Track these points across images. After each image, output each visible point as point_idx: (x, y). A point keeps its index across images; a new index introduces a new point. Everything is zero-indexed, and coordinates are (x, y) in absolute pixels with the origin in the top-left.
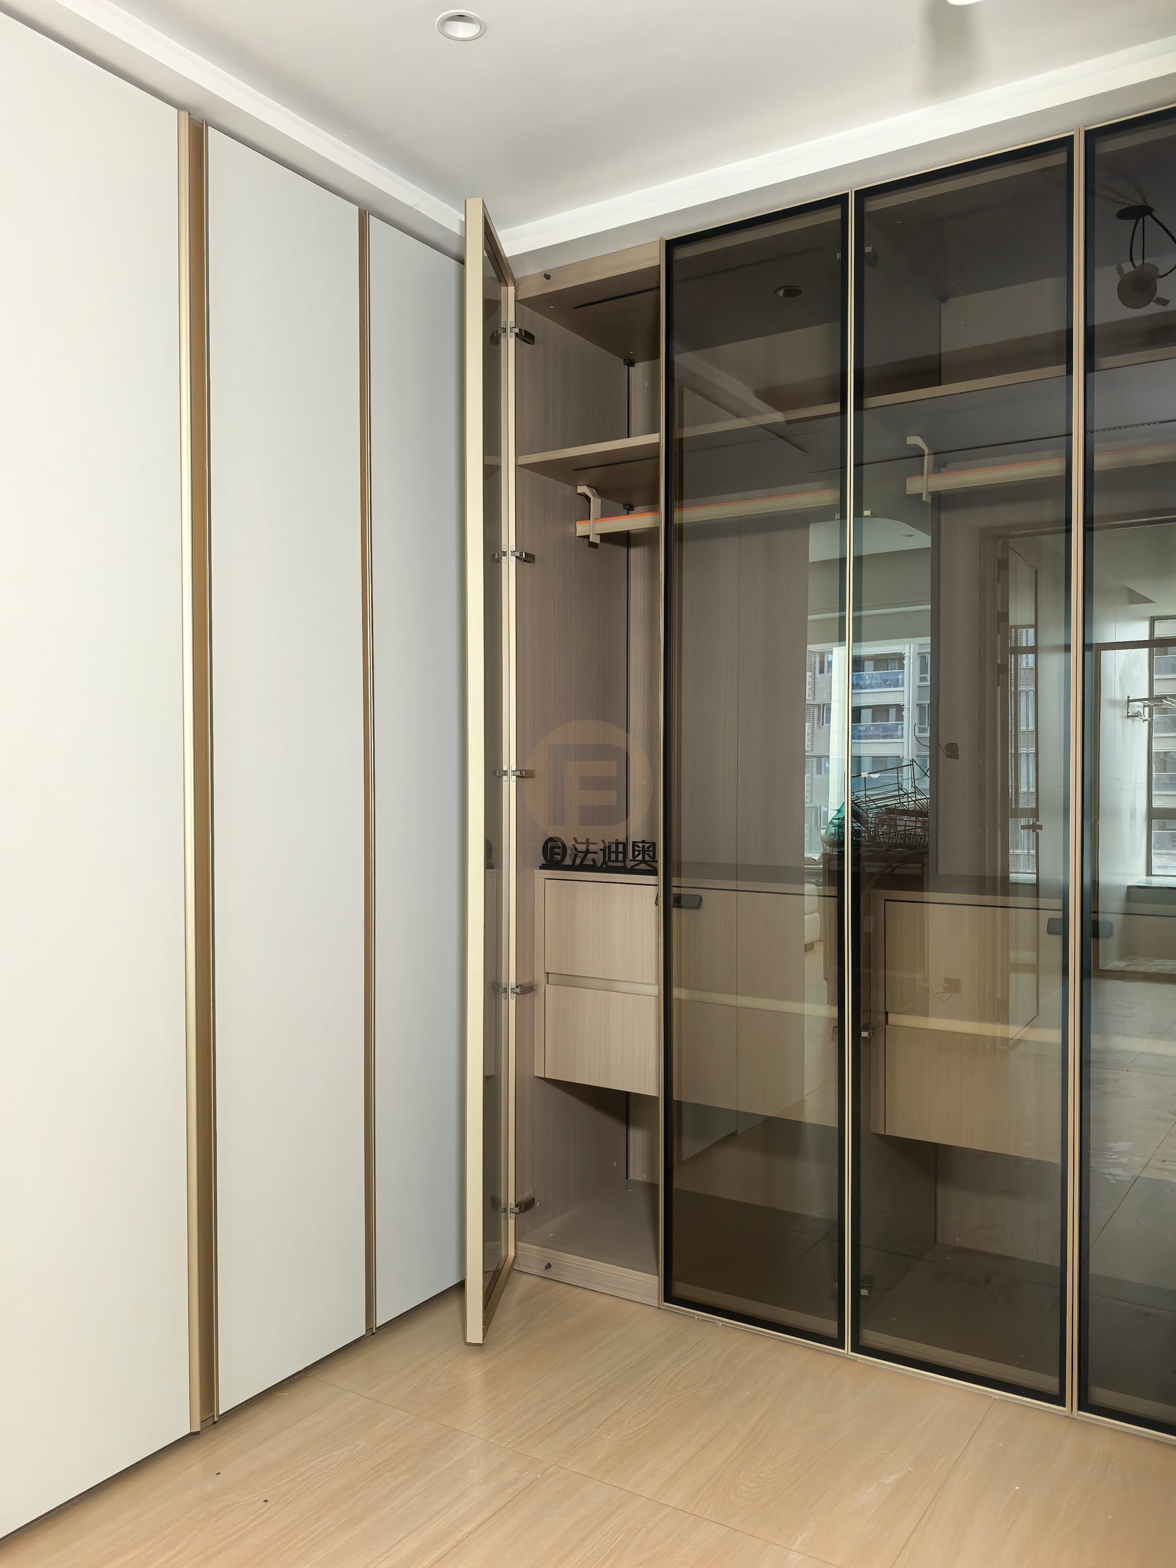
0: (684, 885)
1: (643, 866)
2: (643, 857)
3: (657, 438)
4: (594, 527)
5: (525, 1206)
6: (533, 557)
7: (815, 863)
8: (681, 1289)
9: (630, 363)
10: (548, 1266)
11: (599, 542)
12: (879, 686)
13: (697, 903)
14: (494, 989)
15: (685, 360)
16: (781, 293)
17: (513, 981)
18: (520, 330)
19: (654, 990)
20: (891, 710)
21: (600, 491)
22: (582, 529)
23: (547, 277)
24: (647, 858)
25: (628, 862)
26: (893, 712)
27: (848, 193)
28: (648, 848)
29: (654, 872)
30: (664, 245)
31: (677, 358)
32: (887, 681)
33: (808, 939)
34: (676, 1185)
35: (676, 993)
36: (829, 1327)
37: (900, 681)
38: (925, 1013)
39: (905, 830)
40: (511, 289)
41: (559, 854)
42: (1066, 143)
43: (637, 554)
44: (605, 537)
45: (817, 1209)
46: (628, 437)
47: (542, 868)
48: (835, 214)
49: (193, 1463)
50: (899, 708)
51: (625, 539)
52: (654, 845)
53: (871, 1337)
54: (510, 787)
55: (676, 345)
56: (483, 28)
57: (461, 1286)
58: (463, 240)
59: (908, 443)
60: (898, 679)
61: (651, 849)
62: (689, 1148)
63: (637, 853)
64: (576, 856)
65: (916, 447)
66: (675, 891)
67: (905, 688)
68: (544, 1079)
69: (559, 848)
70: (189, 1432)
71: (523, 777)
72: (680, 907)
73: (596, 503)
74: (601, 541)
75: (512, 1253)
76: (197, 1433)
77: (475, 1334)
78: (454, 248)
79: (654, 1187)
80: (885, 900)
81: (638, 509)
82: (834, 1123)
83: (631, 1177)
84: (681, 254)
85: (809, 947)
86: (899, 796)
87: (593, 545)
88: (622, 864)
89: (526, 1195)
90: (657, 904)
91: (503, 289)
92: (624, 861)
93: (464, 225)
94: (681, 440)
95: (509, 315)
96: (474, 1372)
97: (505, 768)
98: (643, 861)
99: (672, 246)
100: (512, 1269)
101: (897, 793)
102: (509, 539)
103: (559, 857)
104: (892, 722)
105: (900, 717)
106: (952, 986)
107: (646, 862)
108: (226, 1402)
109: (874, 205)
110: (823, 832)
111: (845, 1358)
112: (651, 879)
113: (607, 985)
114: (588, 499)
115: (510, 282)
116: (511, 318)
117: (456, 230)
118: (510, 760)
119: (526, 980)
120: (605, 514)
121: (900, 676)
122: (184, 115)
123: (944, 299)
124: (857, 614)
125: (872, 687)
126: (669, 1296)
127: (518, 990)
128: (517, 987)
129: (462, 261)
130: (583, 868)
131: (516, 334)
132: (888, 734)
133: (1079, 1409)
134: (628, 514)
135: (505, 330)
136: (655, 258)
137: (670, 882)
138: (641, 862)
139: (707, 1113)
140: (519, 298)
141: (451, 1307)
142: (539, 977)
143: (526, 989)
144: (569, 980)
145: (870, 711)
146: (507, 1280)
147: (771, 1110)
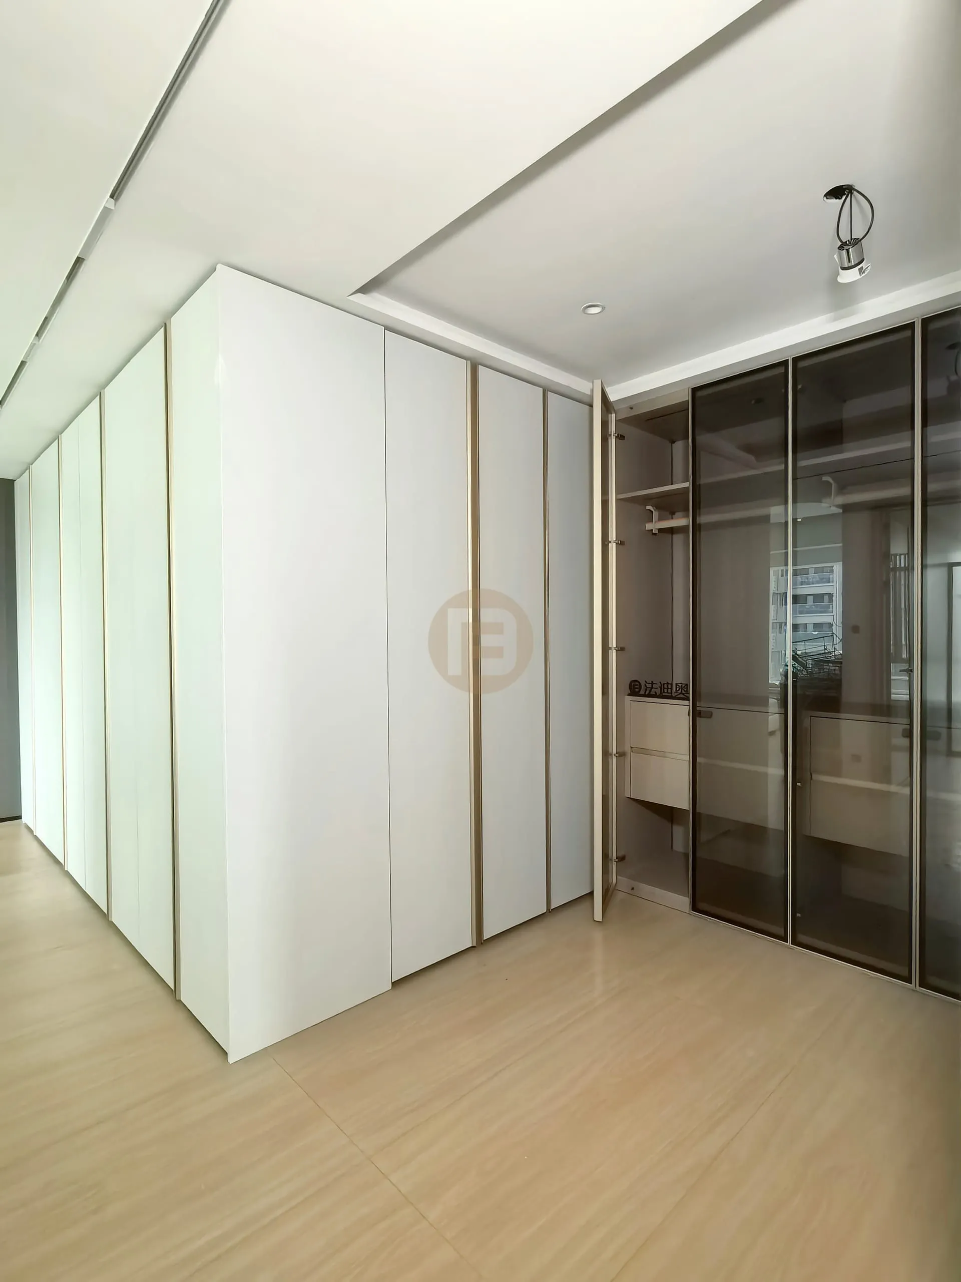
0: (702, 706)
1: (681, 696)
2: (682, 691)
3: (688, 485)
4: (655, 526)
5: (621, 859)
6: (624, 542)
7: (776, 686)
8: (702, 905)
9: (673, 442)
10: (633, 889)
11: (657, 532)
12: (818, 582)
13: (710, 715)
14: (606, 754)
15: (702, 438)
16: (753, 402)
17: (614, 751)
18: (618, 435)
19: (687, 757)
20: (825, 597)
21: (657, 507)
22: (649, 526)
23: (632, 408)
24: (683, 692)
25: (673, 692)
26: (826, 597)
27: (788, 360)
28: (684, 686)
29: (688, 700)
30: (690, 390)
31: (698, 438)
32: (823, 579)
33: (771, 729)
34: (698, 854)
35: (698, 760)
36: (780, 931)
37: (831, 580)
38: (838, 774)
39: (829, 671)
40: (614, 415)
41: (637, 688)
42: (911, 326)
43: (678, 539)
44: (660, 530)
45: (774, 872)
46: (672, 484)
47: (629, 695)
48: (781, 370)
49: (472, 961)
50: (831, 596)
51: (671, 531)
52: (687, 685)
53: (802, 938)
54: (613, 655)
55: (697, 431)
56: (604, 308)
57: (591, 894)
58: (592, 397)
59: (823, 480)
60: (829, 578)
61: (686, 687)
62: (704, 837)
63: (678, 689)
64: (646, 690)
65: (828, 482)
66: (698, 709)
67: (835, 582)
68: (631, 798)
69: (637, 685)
70: (471, 946)
71: (619, 650)
72: (701, 717)
73: (656, 514)
74: (658, 532)
75: (614, 881)
76: (474, 947)
77: (598, 916)
78: (587, 400)
79: (687, 855)
80: (811, 716)
81: (677, 514)
82: (783, 828)
83: (675, 848)
84: (699, 394)
85: (772, 733)
86: (825, 653)
87: (655, 534)
88: (670, 694)
89: (621, 854)
90: (689, 715)
91: (610, 415)
92: (671, 693)
93: (592, 390)
94: (700, 485)
95: (613, 428)
96: (598, 935)
97: (610, 646)
98: (681, 693)
99: (694, 390)
100: (614, 889)
101: (824, 652)
102: (613, 535)
103: (637, 690)
104: (826, 603)
105: (831, 600)
106: (857, 758)
107: (683, 694)
108: (487, 935)
109: (802, 364)
110: (781, 670)
111: (787, 947)
112: (686, 702)
113: (663, 754)
114: (652, 512)
115: (613, 412)
116: (614, 429)
117: (589, 393)
118: (613, 643)
119: (620, 750)
120: (661, 519)
121: (831, 576)
122: (469, 362)
123: (845, 401)
124: (795, 568)
125: (813, 584)
126: (695, 908)
127: (617, 755)
128: (617, 753)
129: (591, 406)
130: (650, 696)
131: (616, 436)
132: (825, 610)
133: (920, 986)
134: (672, 518)
135: (610, 435)
136: (686, 396)
137: (696, 704)
138: (680, 694)
139: (715, 820)
140: (617, 419)
141: (586, 904)
142: (627, 749)
143: (621, 755)
144: (644, 751)
145: (812, 597)
146: (612, 893)
147: (749, 820)
